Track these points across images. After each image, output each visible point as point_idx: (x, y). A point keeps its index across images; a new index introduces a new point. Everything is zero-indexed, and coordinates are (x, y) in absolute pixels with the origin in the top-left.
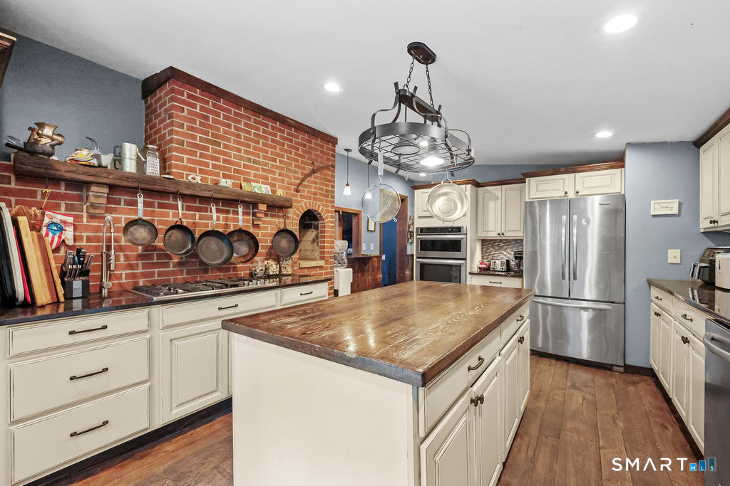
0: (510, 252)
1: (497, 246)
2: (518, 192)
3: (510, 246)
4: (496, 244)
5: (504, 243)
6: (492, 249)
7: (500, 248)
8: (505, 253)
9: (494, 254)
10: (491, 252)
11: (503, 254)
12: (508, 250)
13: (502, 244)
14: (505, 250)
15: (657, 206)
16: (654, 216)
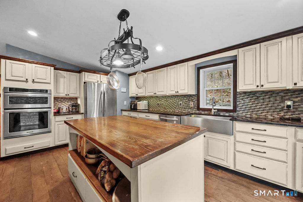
0: (67, 103)
1: (60, 100)
2: (75, 77)
3: (67, 101)
4: (59, 100)
5: (64, 99)
6: (57, 102)
7: (62, 102)
8: (64, 104)
9: (58, 105)
10: (56, 104)
11: (63, 105)
12: (66, 103)
13: (62, 100)
14: (64, 103)
15: (122, 89)
16: (122, 92)
